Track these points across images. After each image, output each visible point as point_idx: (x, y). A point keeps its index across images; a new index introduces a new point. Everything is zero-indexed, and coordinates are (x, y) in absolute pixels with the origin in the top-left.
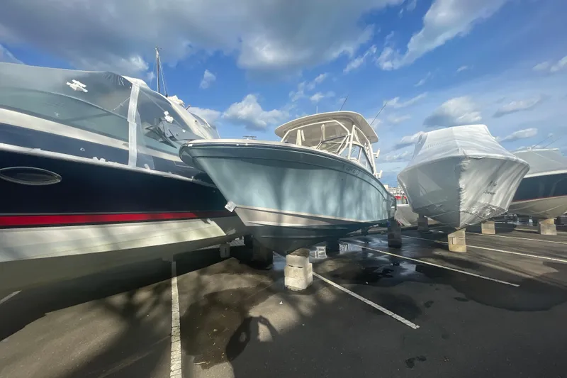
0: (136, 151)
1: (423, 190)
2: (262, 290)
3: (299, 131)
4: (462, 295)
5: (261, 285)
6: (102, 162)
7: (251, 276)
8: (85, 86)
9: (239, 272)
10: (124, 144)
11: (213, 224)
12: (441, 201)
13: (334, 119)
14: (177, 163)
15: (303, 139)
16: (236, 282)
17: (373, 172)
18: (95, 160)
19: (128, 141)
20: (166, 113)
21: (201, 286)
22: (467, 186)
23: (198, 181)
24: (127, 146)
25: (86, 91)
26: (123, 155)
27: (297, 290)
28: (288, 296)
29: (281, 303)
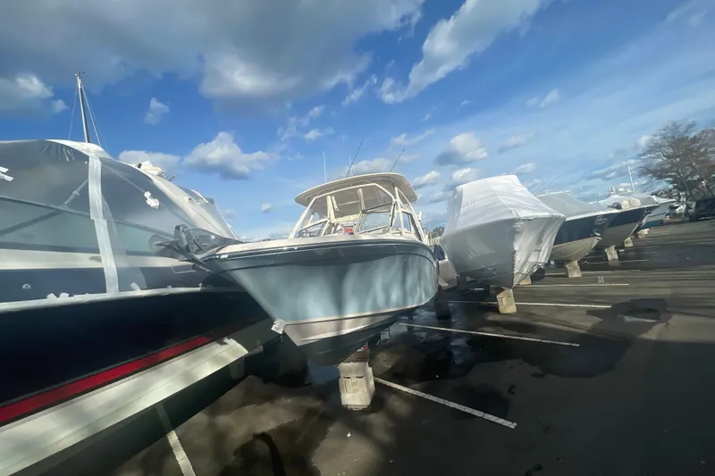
0: (114, 266)
1: (473, 254)
2: (315, 419)
3: (329, 197)
4: (537, 370)
5: (310, 412)
6: (64, 299)
7: (289, 401)
8: (5, 170)
9: (270, 398)
10: (92, 259)
11: (232, 343)
12: (493, 264)
13: (373, 182)
14: (177, 268)
15: (336, 207)
16: (271, 417)
17: (420, 239)
18: (52, 300)
19: (97, 251)
20: (147, 194)
21: (220, 437)
22: (520, 248)
23: (209, 288)
24: (99, 260)
25: (9, 178)
26: (94, 279)
27: (361, 408)
28: (353, 419)
29: (349, 435)
